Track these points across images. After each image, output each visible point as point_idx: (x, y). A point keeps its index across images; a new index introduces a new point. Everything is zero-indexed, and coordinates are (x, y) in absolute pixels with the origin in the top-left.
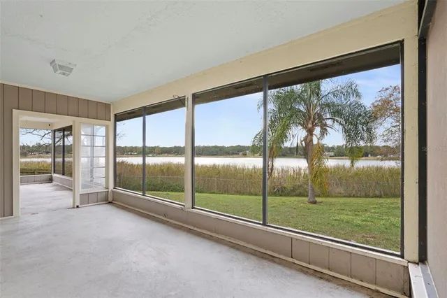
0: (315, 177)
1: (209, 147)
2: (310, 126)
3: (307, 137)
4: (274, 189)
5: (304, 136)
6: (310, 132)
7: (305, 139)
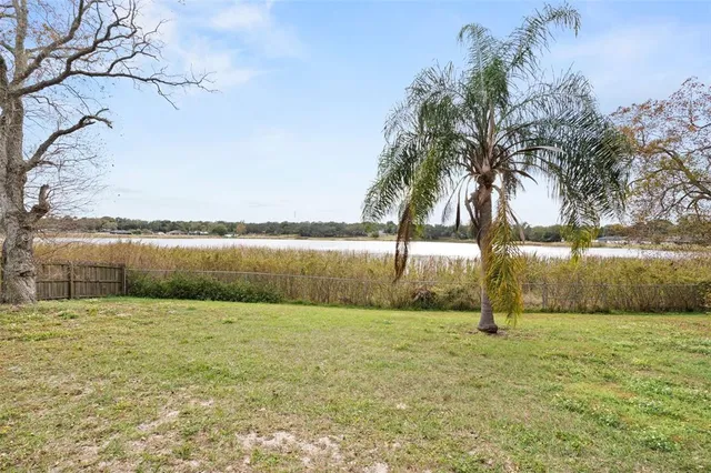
0: (495, 276)
1: (320, 224)
2: (486, 168)
3: (478, 192)
4: (414, 297)
5: (473, 191)
6: (486, 182)
7: (475, 198)
